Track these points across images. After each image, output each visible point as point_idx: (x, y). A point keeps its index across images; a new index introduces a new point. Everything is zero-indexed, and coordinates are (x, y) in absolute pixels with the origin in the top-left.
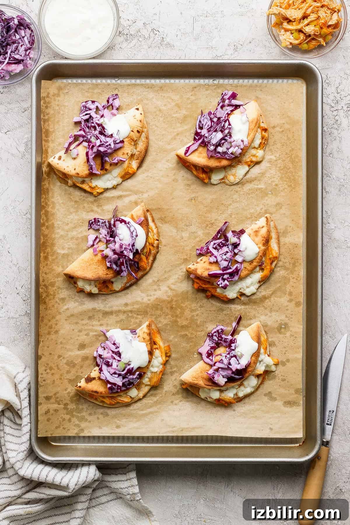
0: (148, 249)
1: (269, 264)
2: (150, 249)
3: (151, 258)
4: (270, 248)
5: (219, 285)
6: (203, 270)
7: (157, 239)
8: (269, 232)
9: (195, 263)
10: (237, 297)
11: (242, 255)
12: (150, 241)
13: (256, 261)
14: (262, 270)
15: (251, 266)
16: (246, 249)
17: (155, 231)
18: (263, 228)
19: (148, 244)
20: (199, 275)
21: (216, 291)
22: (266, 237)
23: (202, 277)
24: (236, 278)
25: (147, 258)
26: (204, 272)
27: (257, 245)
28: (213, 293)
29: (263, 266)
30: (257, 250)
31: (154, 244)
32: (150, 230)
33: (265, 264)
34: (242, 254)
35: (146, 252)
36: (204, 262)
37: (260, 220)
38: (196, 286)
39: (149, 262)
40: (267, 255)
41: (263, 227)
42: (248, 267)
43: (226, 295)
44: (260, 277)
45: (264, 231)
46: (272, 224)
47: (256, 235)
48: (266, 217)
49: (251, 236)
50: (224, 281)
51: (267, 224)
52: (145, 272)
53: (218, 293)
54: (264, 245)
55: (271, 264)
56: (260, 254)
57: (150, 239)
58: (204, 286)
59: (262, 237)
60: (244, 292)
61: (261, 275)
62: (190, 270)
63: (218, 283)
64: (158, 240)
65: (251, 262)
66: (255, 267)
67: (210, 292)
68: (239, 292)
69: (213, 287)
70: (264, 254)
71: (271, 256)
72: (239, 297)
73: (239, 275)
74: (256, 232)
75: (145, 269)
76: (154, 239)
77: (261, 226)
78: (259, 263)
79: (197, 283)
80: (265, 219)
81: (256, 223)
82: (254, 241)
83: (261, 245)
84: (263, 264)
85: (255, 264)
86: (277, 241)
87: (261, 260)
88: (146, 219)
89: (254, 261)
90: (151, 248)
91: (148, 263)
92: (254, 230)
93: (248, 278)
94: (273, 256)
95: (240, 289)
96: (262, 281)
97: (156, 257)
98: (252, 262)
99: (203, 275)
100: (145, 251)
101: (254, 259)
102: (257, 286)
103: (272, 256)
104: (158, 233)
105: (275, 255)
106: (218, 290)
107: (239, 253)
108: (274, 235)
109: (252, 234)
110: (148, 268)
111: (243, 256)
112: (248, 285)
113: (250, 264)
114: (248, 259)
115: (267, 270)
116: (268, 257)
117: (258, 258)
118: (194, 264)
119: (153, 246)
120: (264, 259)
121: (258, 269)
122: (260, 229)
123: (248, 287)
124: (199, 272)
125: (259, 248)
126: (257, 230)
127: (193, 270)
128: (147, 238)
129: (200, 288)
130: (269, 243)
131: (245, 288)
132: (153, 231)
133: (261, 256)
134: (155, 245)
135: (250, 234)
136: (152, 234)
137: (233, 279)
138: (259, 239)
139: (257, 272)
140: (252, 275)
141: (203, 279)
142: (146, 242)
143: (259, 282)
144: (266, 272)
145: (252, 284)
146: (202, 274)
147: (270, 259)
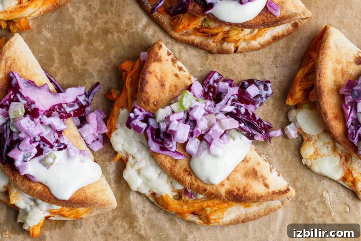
0: (216, 31)
1: (191, 209)
2: (217, 34)
3: (197, 39)
4: (226, 205)
5: (133, 111)
6: (158, 76)
7: (239, 49)
8: (258, 199)
9: (172, 56)
10: (116, 153)
11: (201, 149)
12: (234, 34)
13: (194, 181)
14: (179, 196)
15: (181, 171)
16: (215, 156)
17: (255, 43)
18: (264, 188)
19: (227, 28)
20: (148, 67)
21: (122, 108)
22: (247, 194)
23: (144, 74)
24: (155, 147)
25: (197, 30)
26: (156, 76)
27: (228, 179)
28: (117, 102)
29: (185, 198)
30: (217, 179)
31: (228, 43)
32: (256, 31)
33: (191, 200)
34: (204, 149)
35: (209, 28)
36: (176, 76)
37: (281, 178)
38: (126, 65)
39: (190, 35)
40: (210, 203)
41: (266, 185)
42: (178, 166)
43: (116, 129)
44: (164, 194)
45: (258, 188)
46: (276, 203)
47: (247, 174)
48: (288, 190)
49: (245, 164)
50: (142, 121)
51: (274, 193)
52: (169, 29)
53: (118, 113)
54: (230, 193)
55: (194, 213)
56: (208, 188)
57: (236, 32)
58: (128, 81)
59: (245, 187)
60: (128, 166)
61: (167, 195)
62: (156, 48)
63: (136, 110)
64: (236, 51)
65: (190, 171)
66: (180, 181)
67: (119, 96)
68: (127, 154)
69: (129, 100)
70: (212, 196)
71: (209, 210)
72: (118, 156)
73: (161, 152)
74: (254, 174)
75: (174, 27)
76: (237, 41)
77: (267, 182)
78: (191, 188)
79: (132, 68)
80: (283, 188)
81: (274, 170)
82: (235, 171)
83: (227, 186)
84: (191, 197)
85: (188, 179)
86: (242, 218)
87: (199, 190)
88: (277, 22)
89: (193, 177)
90: (219, 37)
91: (187, 34)
92: (257, 168)
93: (159, 171)
94: (211, 214)
95: (133, 158)
96: (156, 199)
97: (202, 49)
98: (190, 174)
99: (148, 75)
100: (212, 24)
101: (196, 177)
102: (146, 191)
103: (209, 212)
104: (251, 50)
105: (213, 217)
106: (123, 112)
107: (204, 143)
108: (254, 209)
109: (250, 165)
110: (177, 35)
111: (198, 151)
112: (144, 172)
113: (185, 170)
114: (196, 165)
115: (179, 207)
116: (205, 204)
117: (201, 185)
118: (169, 54)
119: (224, 40)
120: (200, 196)
121: (179, 187)
122: (261, 179)
123: (139, 172)
124: (154, 67)
125: (222, 184)
126: (259, 175)
127: (157, 54)
128: (237, 25)
129: (124, 73)
130: (235, 203)
131: (137, 167)
132: (254, 38)
133: (205, 190)
134: (225, 45)
135: (247, 162)
136: (248, 37)
137: (150, 139)
138: (240, 181)
139: (173, 187)
140: (164, 177)
141: (141, 76)
142: (230, 24)
143: (154, 194)
144: (175, 204)
145: (147, 180)
146: (150, 73)
147: (203, 209)
